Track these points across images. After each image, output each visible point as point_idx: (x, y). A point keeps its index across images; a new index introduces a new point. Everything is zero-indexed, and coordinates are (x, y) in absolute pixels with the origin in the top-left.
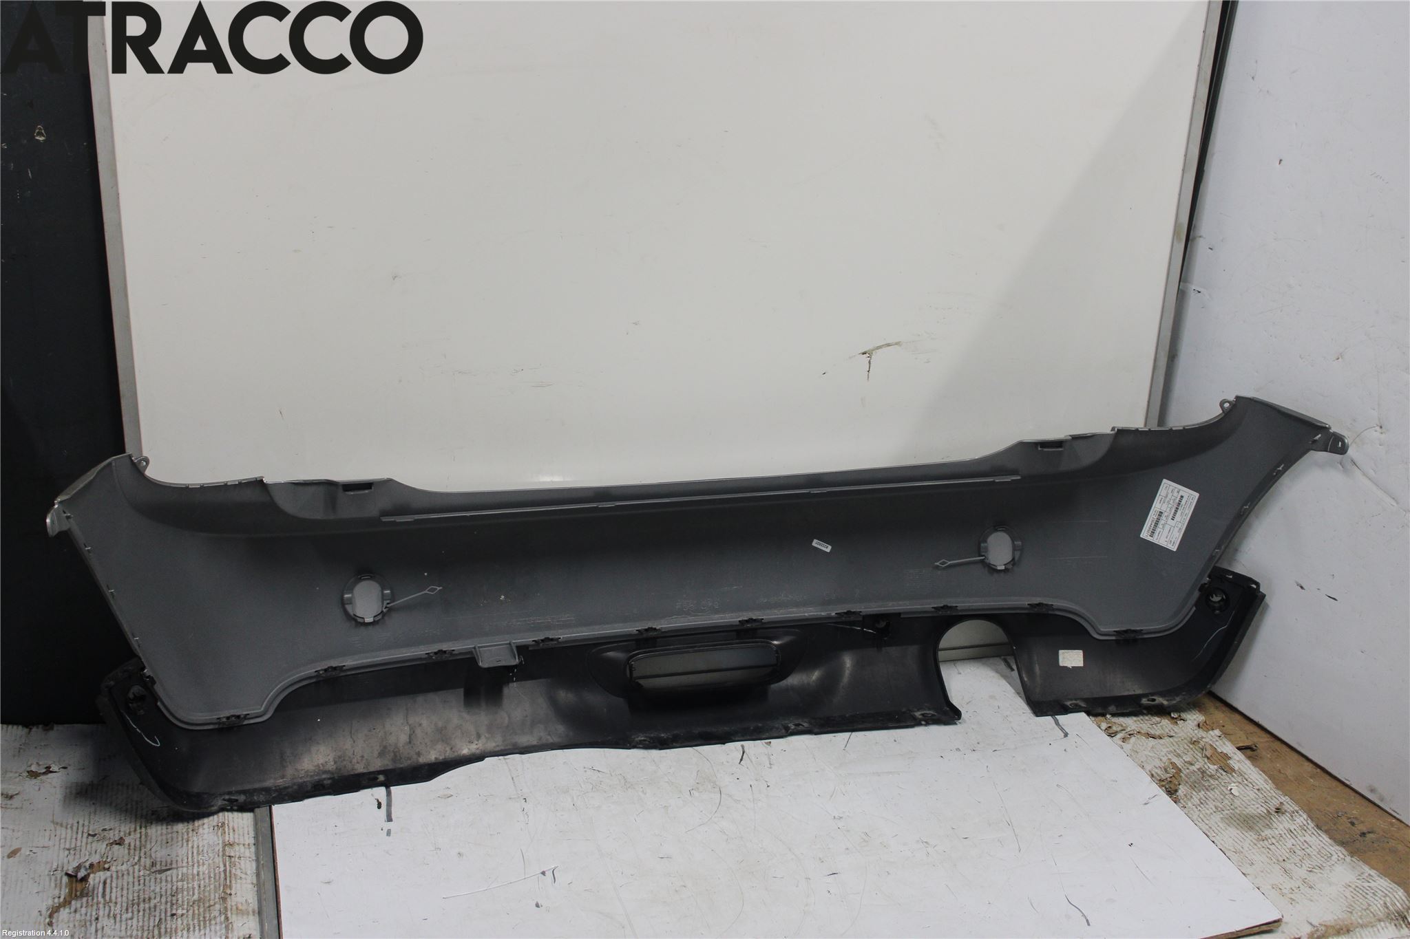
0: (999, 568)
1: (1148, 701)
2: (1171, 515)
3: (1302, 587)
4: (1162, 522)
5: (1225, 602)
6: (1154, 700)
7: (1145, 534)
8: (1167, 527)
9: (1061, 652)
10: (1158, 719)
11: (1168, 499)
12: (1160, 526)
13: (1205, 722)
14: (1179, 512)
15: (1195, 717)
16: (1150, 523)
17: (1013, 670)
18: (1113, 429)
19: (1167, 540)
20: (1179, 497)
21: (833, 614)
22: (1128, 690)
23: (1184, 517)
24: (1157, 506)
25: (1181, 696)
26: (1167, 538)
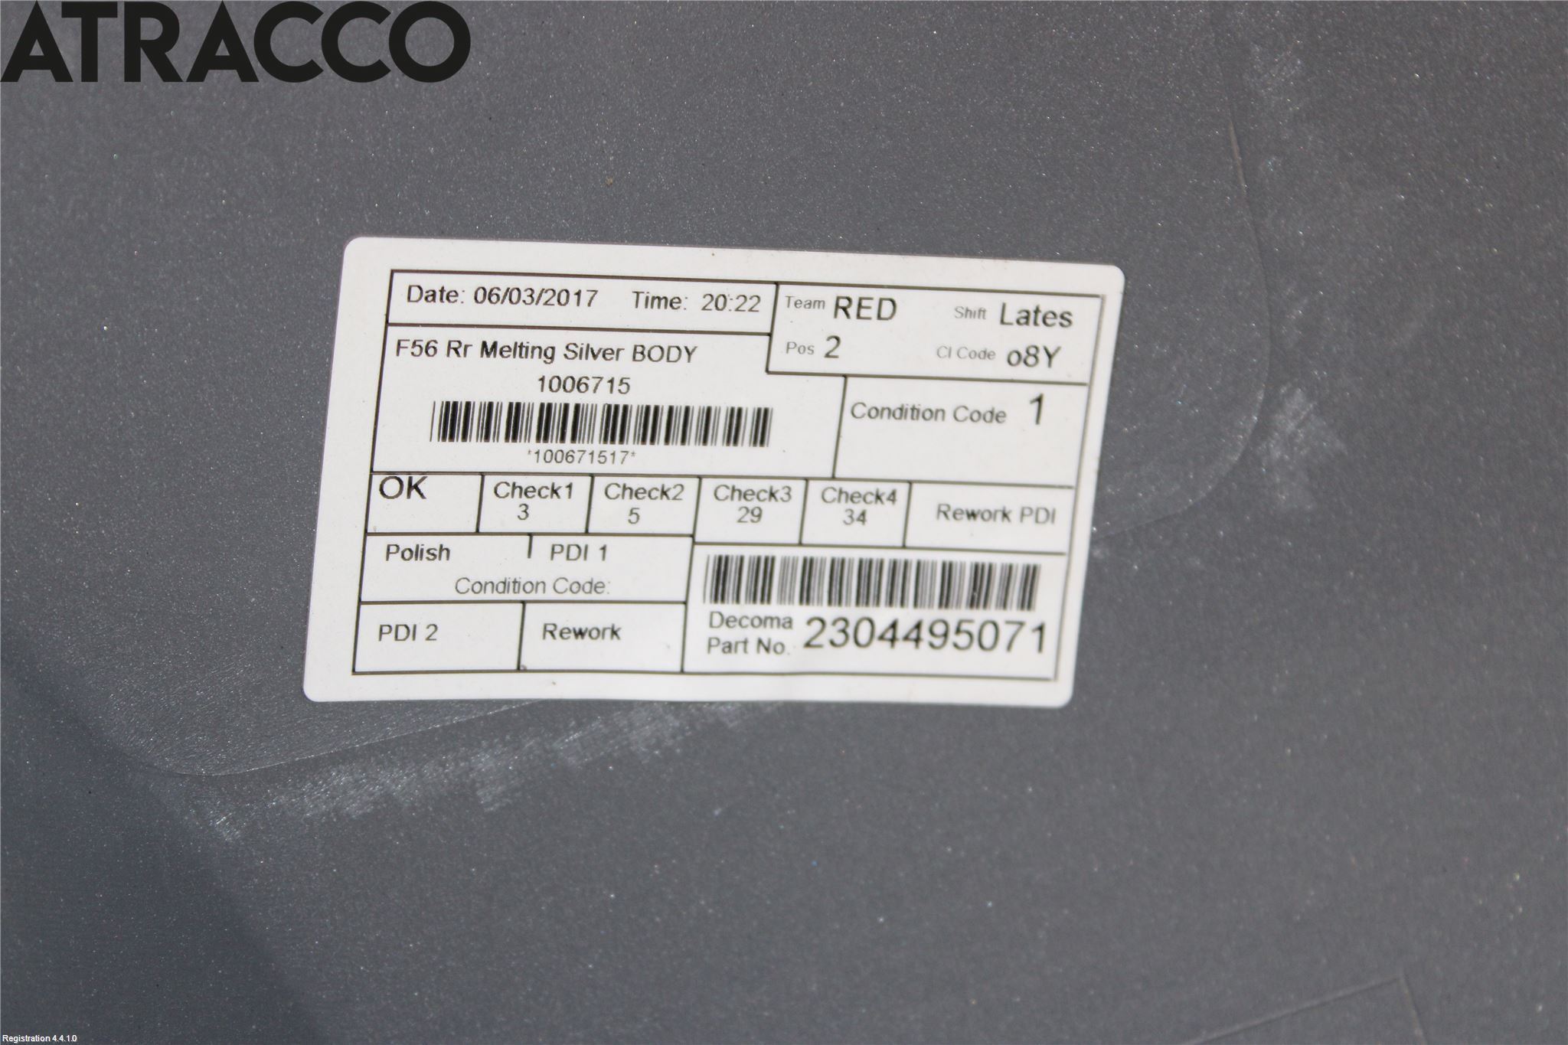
4: (831, 531)
7: (1032, 665)
8: (877, 450)
12: (877, 536)
14: (653, 386)
20: (472, 452)
26: (996, 416)
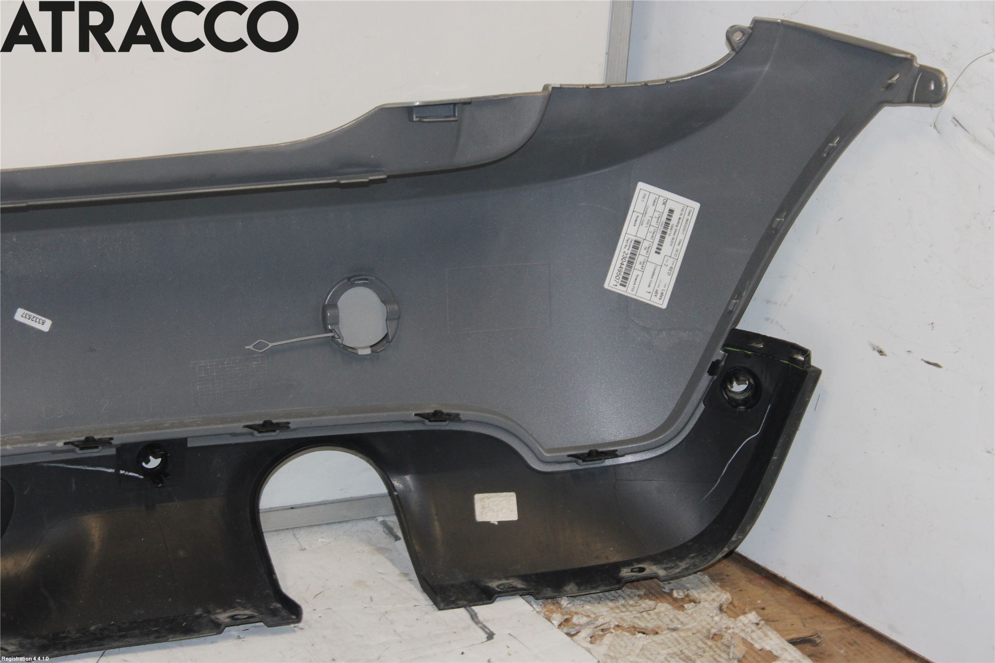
0: (361, 352)
1: (632, 571)
2: (655, 245)
3: (881, 352)
4: (640, 259)
5: (755, 389)
6: (642, 570)
7: (611, 283)
8: (649, 268)
9: (478, 497)
10: (650, 603)
11: (647, 218)
12: (637, 265)
13: (731, 603)
14: (668, 239)
15: (714, 595)
16: (619, 262)
17: (397, 538)
18: (546, 87)
19: (650, 289)
20: (666, 212)
21: (60, 444)
22: (597, 557)
23: (676, 247)
24: (630, 230)
25: (688, 561)
26: (649, 286)
